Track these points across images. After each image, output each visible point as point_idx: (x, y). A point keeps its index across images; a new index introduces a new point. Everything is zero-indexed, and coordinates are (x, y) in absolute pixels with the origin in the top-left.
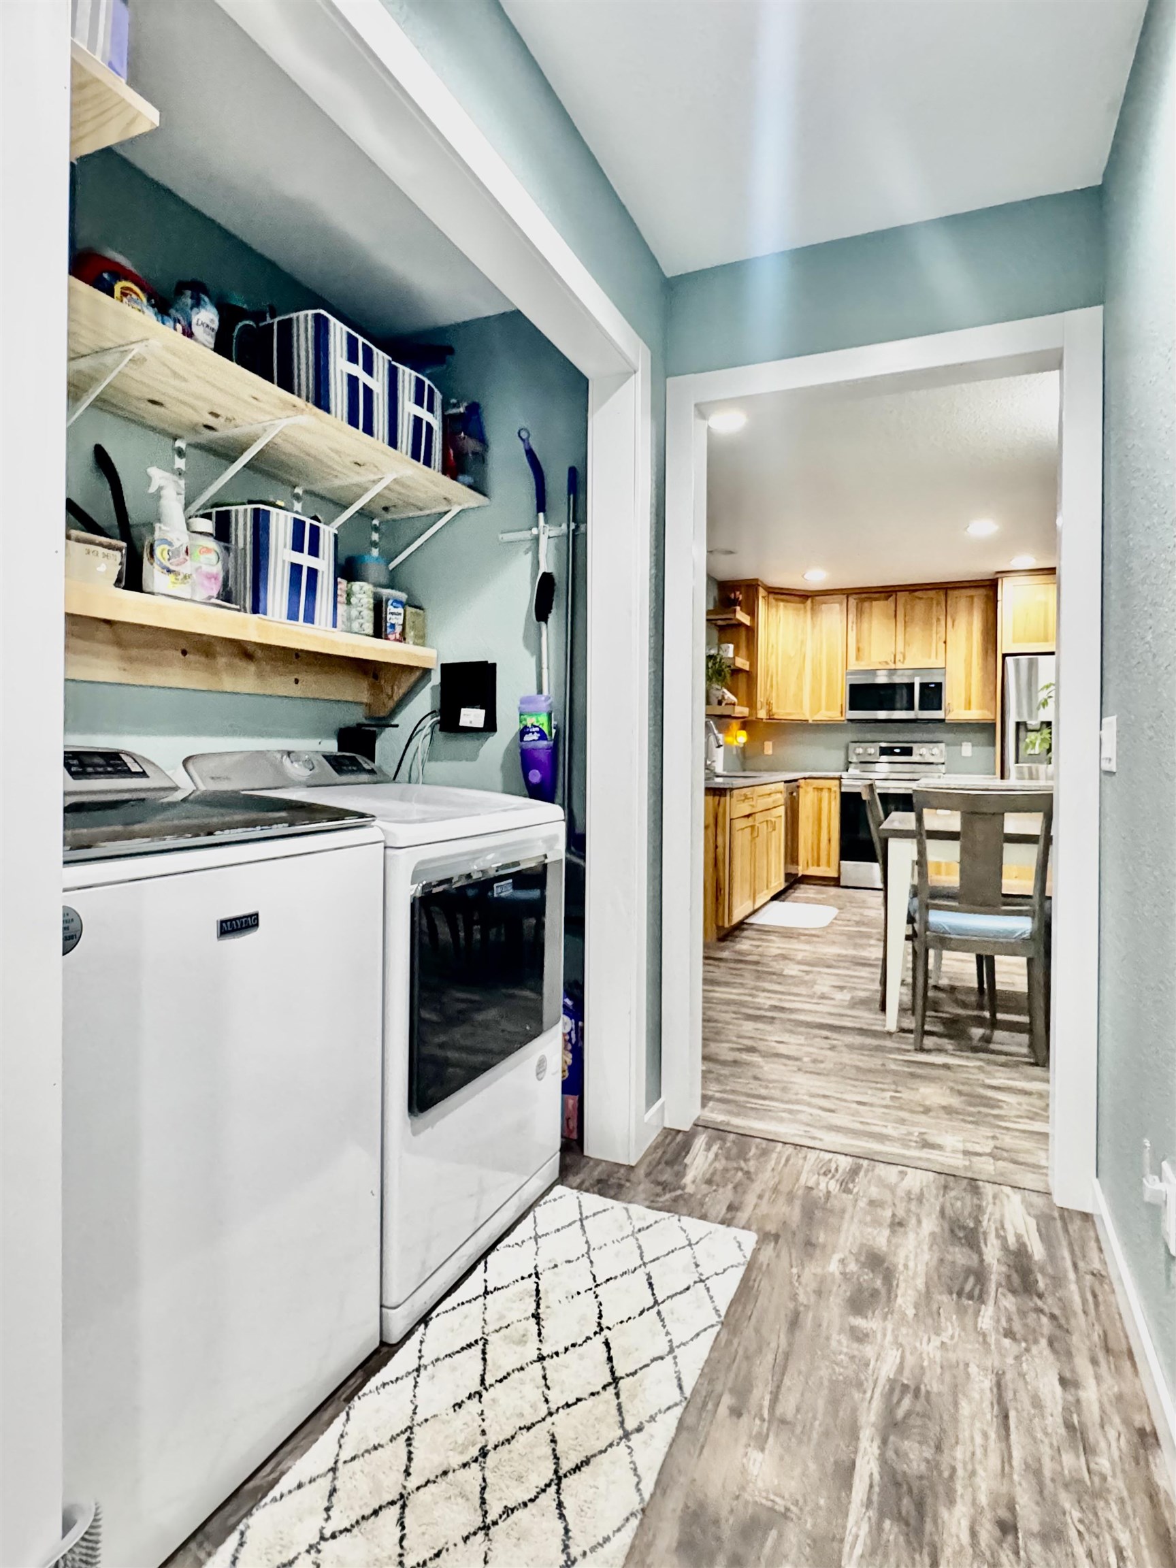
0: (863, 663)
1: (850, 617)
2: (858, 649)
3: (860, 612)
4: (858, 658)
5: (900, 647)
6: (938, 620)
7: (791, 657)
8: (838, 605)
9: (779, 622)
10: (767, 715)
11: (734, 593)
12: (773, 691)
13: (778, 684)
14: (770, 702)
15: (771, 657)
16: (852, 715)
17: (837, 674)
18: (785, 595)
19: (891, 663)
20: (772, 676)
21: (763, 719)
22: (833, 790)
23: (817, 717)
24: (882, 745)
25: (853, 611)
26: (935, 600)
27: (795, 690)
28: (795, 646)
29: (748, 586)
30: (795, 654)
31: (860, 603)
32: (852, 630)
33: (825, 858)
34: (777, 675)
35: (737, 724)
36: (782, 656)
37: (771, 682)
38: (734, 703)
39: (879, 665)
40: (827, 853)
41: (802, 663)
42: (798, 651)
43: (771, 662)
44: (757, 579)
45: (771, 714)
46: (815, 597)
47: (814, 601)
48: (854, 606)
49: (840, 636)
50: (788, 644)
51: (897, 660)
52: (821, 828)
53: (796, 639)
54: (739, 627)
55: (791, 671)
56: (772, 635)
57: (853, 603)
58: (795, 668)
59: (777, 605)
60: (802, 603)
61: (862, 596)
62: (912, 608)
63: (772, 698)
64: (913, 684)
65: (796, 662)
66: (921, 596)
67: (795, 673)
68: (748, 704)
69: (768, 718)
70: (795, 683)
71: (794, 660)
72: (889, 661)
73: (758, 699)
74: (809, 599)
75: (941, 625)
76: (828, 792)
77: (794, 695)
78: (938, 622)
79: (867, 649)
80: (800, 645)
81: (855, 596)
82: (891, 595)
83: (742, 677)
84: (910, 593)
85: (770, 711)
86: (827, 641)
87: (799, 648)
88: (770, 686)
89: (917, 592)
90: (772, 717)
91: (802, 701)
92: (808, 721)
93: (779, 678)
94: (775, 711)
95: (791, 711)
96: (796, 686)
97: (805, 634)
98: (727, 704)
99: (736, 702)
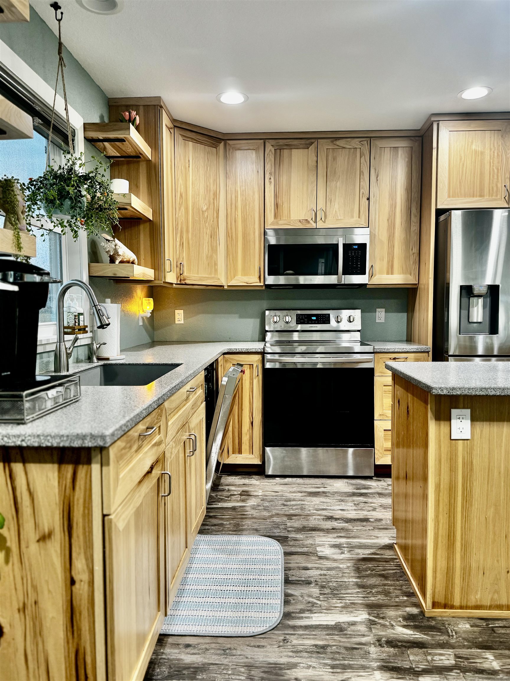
0: (280, 222)
1: (268, 167)
2: (277, 206)
3: (278, 161)
4: (276, 216)
5: (321, 204)
6: (361, 173)
7: (203, 211)
8: (254, 152)
9: (188, 166)
10: (177, 279)
11: (130, 113)
12: (183, 251)
13: (188, 243)
14: (181, 263)
15: (180, 209)
16: (271, 280)
17: (254, 233)
18: (194, 134)
19: (311, 222)
20: (182, 232)
21: (172, 284)
22: (255, 366)
23: (233, 283)
24: (299, 312)
25: (270, 160)
26: (358, 150)
27: (208, 251)
28: (207, 198)
29: (146, 107)
30: (207, 209)
31: (278, 151)
32: (270, 183)
33: (248, 444)
34: (188, 231)
35: (142, 290)
36: (193, 209)
37: (181, 240)
38: (133, 263)
39: (300, 224)
40: (248, 436)
41: (215, 220)
42: (210, 205)
43: (180, 215)
44: (159, 98)
45: (182, 279)
46: (228, 141)
47: (227, 145)
48: (272, 153)
49: (256, 189)
50: (199, 195)
51: (318, 219)
52: (242, 410)
53: (207, 189)
54: (138, 162)
55: (203, 229)
56: (180, 181)
57: (270, 150)
58: (207, 225)
59: (185, 144)
60: (214, 146)
61: (281, 142)
62: (334, 159)
63: (183, 258)
64: (337, 245)
65: (209, 218)
66: (345, 146)
67: (208, 231)
68: (152, 265)
69: (179, 282)
70: (208, 242)
71: (206, 214)
72: (309, 219)
73: (166, 259)
74: (221, 143)
75: (364, 179)
76: (250, 368)
77: (207, 257)
78: (361, 176)
79: (285, 205)
80: (212, 196)
81: (273, 142)
82: (312, 143)
83: (142, 227)
84: (332, 142)
85: (181, 274)
86: (242, 195)
87: (212, 201)
88: (180, 245)
89: (340, 141)
90: (183, 282)
91: (216, 264)
92: (223, 286)
93: (190, 235)
94: (185, 274)
95: (204, 276)
96: (209, 246)
97: (218, 184)
98: (121, 262)
99: (136, 261)
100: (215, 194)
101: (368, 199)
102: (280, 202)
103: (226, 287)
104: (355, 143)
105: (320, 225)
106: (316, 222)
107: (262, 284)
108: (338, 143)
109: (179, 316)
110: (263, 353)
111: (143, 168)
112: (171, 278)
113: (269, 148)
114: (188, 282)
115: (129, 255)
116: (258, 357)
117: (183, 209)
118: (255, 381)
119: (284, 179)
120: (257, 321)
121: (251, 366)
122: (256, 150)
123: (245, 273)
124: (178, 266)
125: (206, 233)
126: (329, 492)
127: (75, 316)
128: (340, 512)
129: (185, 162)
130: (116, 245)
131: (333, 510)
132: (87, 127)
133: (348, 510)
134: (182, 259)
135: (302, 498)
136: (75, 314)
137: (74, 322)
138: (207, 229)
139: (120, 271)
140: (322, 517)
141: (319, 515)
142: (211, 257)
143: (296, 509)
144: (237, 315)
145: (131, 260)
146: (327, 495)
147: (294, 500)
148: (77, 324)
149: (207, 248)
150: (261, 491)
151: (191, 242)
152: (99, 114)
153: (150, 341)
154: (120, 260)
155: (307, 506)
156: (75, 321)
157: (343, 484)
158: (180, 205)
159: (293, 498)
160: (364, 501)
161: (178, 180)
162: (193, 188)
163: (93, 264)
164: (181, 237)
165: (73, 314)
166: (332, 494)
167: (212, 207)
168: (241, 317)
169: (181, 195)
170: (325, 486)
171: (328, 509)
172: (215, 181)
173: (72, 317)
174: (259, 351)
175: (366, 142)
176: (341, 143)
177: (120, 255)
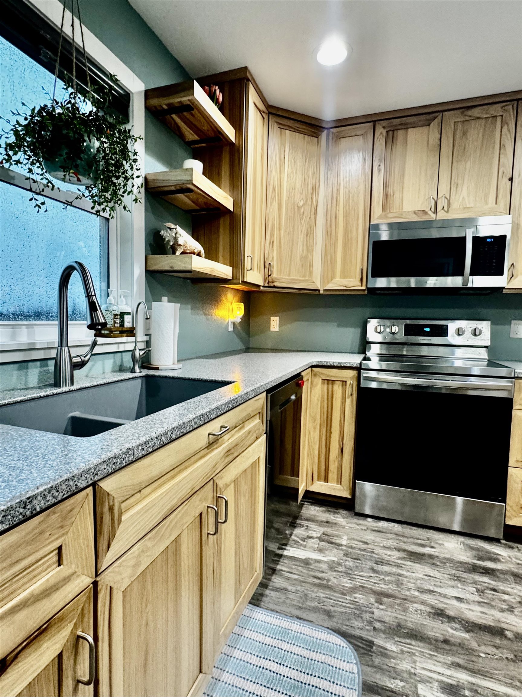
0: (390, 215)
1: (377, 153)
2: (386, 196)
3: (391, 144)
4: (384, 208)
5: (445, 190)
7: (299, 207)
8: (361, 137)
9: (283, 158)
10: (264, 281)
12: (273, 250)
13: (280, 240)
14: (270, 264)
15: (272, 203)
16: (374, 282)
17: (357, 229)
18: (292, 122)
19: (430, 212)
20: (273, 229)
21: (259, 286)
22: (348, 383)
23: (330, 286)
24: (408, 322)
25: (381, 144)
26: (499, 119)
27: (303, 251)
28: (304, 193)
29: (232, 82)
30: (304, 204)
31: (391, 133)
32: (379, 170)
33: (336, 473)
34: (280, 229)
36: (287, 204)
37: (271, 237)
39: (414, 216)
40: (336, 464)
41: (313, 217)
42: (307, 199)
43: (271, 210)
45: (270, 281)
46: (332, 130)
47: (331, 134)
48: (383, 136)
50: (295, 189)
51: (439, 207)
52: (331, 433)
53: (305, 182)
55: (298, 226)
56: (274, 172)
57: (381, 133)
58: (303, 222)
59: (281, 132)
60: (315, 135)
61: (395, 122)
62: (465, 133)
63: (273, 258)
64: (464, 239)
65: (305, 214)
66: (478, 115)
67: (304, 229)
68: (230, 262)
69: (266, 285)
70: (303, 242)
71: (302, 210)
72: (427, 210)
73: (246, 256)
74: (323, 132)
75: (506, 155)
76: (342, 385)
77: (301, 257)
78: (502, 151)
79: (397, 196)
80: (310, 191)
81: (384, 123)
82: (435, 118)
83: (222, 220)
84: (463, 112)
85: (269, 276)
86: (345, 187)
87: (310, 196)
88: (270, 243)
89: (472, 110)
90: (272, 285)
91: (311, 266)
92: (319, 290)
93: (282, 232)
94: (275, 275)
95: (296, 278)
96: (303, 246)
97: (318, 176)
98: (183, 253)
99: (202, 254)
100: (314, 189)
101: (511, 179)
102: (390, 191)
103: (322, 292)
104: (496, 110)
105: (442, 215)
106: (435, 212)
107: (364, 288)
108: (471, 112)
109: (275, 323)
110: (359, 369)
112: (254, 277)
113: (380, 131)
114: (277, 284)
115: (195, 246)
116: (353, 373)
117: (275, 203)
118: (348, 401)
119: (396, 166)
120: (358, 331)
121: (344, 382)
122: (364, 135)
123: (344, 276)
124: (267, 266)
125: (301, 231)
126: (437, 557)
127: (115, 315)
128: (455, 602)
129: (280, 154)
131: (445, 596)
132: (148, 94)
133: (467, 602)
134: (271, 259)
135: (399, 561)
136: (113, 312)
137: (113, 322)
138: (303, 226)
139: (178, 263)
140: (428, 609)
141: (423, 603)
142: (306, 257)
143: (390, 582)
144: (336, 324)
145: (196, 251)
146: (435, 562)
147: (388, 563)
148: (118, 325)
149: (301, 248)
150: (345, 538)
151: (282, 242)
154: (182, 251)
155: (405, 579)
156: (115, 322)
157: (457, 545)
158: (273, 199)
159: (386, 558)
160: (491, 586)
161: (271, 171)
162: (288, 181)
163: (150, 257)
164: (272, 235)
165: (111, 312)
166: (442, 563)
167: (309, 202)
168: (339, 326)
169: (274, 189)
170: (433, 544)
171: (437, 592)
172: (314, 173)
173: (110, 316)
174: (355, 365)
175: (510, 107)
176: (475, 112)
177: (180, 245)
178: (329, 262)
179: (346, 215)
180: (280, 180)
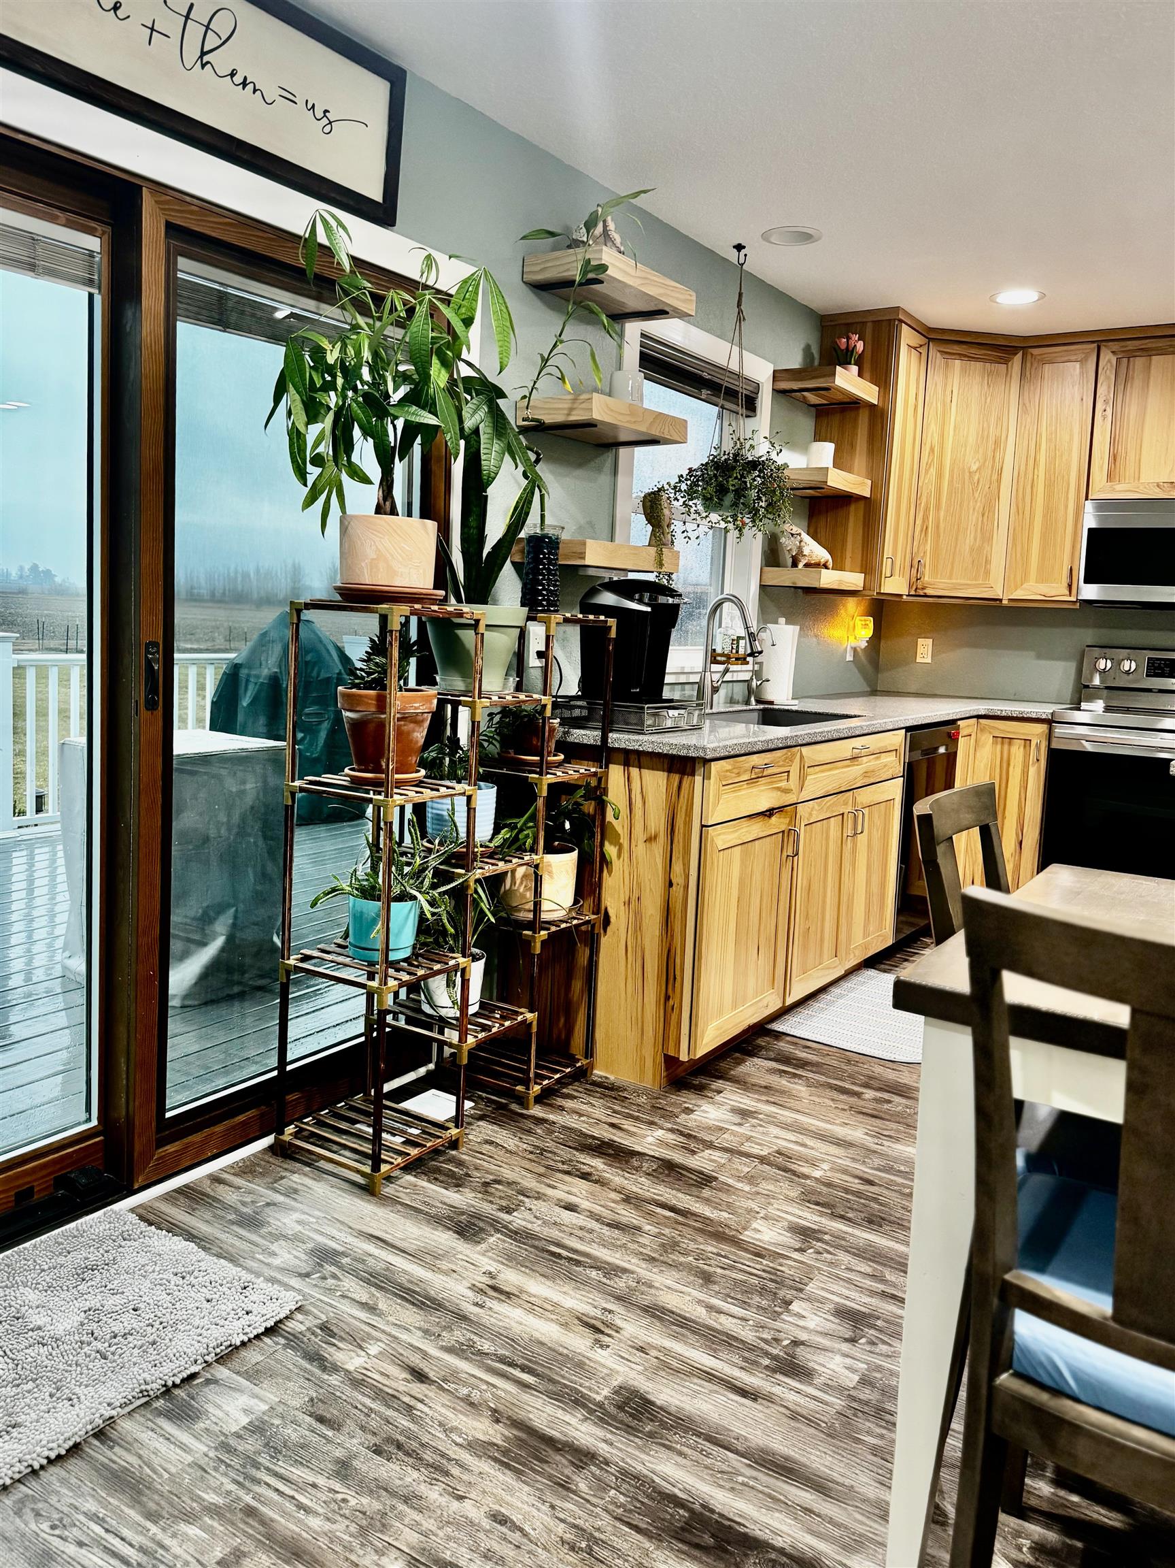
0: (1118, 487)
1: (1103, 389)
2: (1114, 458)
3: (1123, 380)
4: (1110, 477)
7: (970, 473)
8: (1078, 365)
9: (948, 402)
10: (910, 587)
11: (848, 338)
12: (926, 540)
13: (938, 527)
14: (919, 562)
15: (927, 471)
16: (1091, 592)
17: (1066, 507)
20: (927, 509)
21: (899, 595)
22: (1034, 743)
23: (1019, 594)
24: (1156, 654)
25: (1108, 378)
27: (975, 540)
28: (981, 451)
29: (877, 323)
30: (979, 469)
31: (1125, 360)
32: (1104, 418)
34: (938, 508)
35: (858, 604)
36: (952, 471)
37: (924, 521)
38: (826, 567)
39: (1157, 490)
41: (994, 486)
42: (985, 460)
44: (897, 309)
45: (919, 587)
46: (1031, 350)
47: (1029, 357)
48: (1112, 366)
49: (1076, 430)
50: (966, 446)
53: (983, 433)
54: (858, 408)
55: (969, 502)
56: (933, 426)
57: (1109, 361)
58: (976, 495)
59: (947, 365)
60: (1003, 361)
61: (1131, 345)
63: (925, 552)
65: (980, 483)
67: (979, 505)
68: (862, 566)
69: (913, 593)
70: (975, 525)
71: (976, 478)
73: (885, 557)
74: (1016, 354)
76: (1025, 746)
77: (972, 549)
79: (1132, 456)
80: (991, 445)
81: (1115, 346)
83: (853, 507)
85: (917, 580)
86: (1049, 440)
87: (990, 454)
88: (922, 531)
90: (921, 593)
91: (988, 562)
92: (1001, 600)
93: (942, 514)
94: (926, 579)
95: (963, 581)
96: (976, 531)
97: (1005, 424)
98: (807, 565)
99: (830, 564)
100: (997, 443)
102: (1120, 450)
103: (1005, 602)
107: (1073, 599)
109: (925, 650)
110: (1051, 722)
111: (863, 418)
112: (894, 585)
113: (1108, 358)
114: (929, 592)
115: (821, 554)
116: (1042, 728)
117: (933, 471)
118: (1032, 770)
119: (1132, 410)
120: (1072, 667)
121: (1027, 742)
122: (1082, 362)
123: (1041, 579)
124: (916, 566)
125: (974, 510)
127: (732, 640)
129: (944, 395)
130: (801, 542)
132: (777, 375)
134: (921, 555)
138: (976, 501)
139: (801, 577)
142: (979, 550)
144: (1032, 654)
145: (823, 561)
148: (734, 651)
149: (973, 534)
151: (942, 525)
152: (802, 346)
153: (869, 689)
154: (807, 562)
156: (732, 647)
158: (929, 465)
161: (929, 425)
162: (954, 436)
163: (768, 569)
167: (989, 464)
168: (1039, 656)
169: (932, 450)
172: (999, 419)
173: (728, 641)
174: (1044, 717)
177: (806, 555)
178: (1018, 555)
179: (1050, 485)
180: (942, 435)
